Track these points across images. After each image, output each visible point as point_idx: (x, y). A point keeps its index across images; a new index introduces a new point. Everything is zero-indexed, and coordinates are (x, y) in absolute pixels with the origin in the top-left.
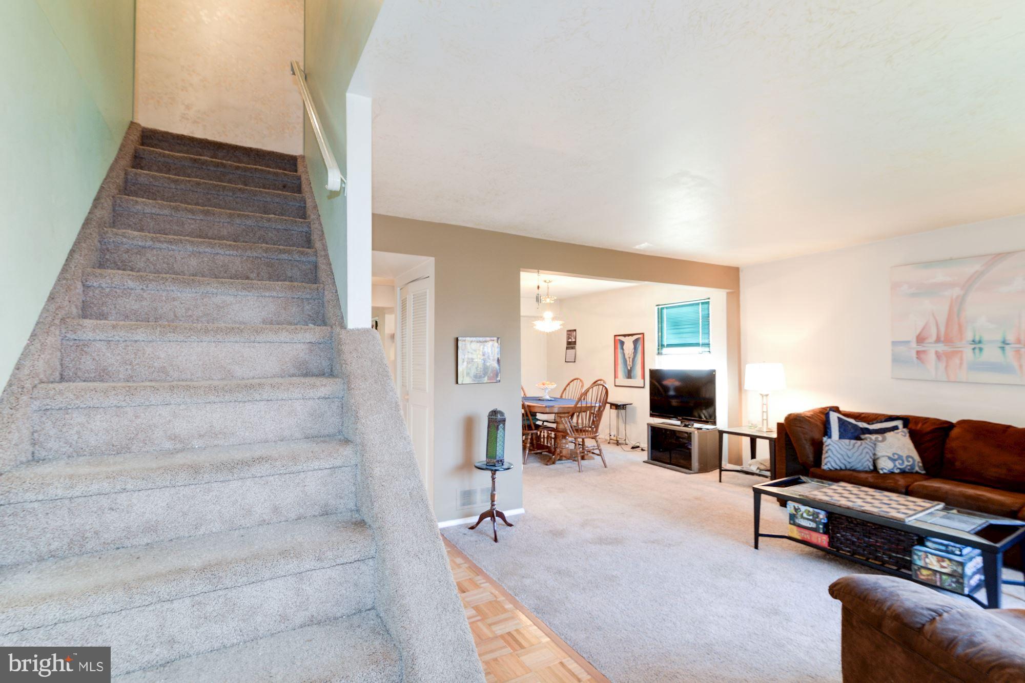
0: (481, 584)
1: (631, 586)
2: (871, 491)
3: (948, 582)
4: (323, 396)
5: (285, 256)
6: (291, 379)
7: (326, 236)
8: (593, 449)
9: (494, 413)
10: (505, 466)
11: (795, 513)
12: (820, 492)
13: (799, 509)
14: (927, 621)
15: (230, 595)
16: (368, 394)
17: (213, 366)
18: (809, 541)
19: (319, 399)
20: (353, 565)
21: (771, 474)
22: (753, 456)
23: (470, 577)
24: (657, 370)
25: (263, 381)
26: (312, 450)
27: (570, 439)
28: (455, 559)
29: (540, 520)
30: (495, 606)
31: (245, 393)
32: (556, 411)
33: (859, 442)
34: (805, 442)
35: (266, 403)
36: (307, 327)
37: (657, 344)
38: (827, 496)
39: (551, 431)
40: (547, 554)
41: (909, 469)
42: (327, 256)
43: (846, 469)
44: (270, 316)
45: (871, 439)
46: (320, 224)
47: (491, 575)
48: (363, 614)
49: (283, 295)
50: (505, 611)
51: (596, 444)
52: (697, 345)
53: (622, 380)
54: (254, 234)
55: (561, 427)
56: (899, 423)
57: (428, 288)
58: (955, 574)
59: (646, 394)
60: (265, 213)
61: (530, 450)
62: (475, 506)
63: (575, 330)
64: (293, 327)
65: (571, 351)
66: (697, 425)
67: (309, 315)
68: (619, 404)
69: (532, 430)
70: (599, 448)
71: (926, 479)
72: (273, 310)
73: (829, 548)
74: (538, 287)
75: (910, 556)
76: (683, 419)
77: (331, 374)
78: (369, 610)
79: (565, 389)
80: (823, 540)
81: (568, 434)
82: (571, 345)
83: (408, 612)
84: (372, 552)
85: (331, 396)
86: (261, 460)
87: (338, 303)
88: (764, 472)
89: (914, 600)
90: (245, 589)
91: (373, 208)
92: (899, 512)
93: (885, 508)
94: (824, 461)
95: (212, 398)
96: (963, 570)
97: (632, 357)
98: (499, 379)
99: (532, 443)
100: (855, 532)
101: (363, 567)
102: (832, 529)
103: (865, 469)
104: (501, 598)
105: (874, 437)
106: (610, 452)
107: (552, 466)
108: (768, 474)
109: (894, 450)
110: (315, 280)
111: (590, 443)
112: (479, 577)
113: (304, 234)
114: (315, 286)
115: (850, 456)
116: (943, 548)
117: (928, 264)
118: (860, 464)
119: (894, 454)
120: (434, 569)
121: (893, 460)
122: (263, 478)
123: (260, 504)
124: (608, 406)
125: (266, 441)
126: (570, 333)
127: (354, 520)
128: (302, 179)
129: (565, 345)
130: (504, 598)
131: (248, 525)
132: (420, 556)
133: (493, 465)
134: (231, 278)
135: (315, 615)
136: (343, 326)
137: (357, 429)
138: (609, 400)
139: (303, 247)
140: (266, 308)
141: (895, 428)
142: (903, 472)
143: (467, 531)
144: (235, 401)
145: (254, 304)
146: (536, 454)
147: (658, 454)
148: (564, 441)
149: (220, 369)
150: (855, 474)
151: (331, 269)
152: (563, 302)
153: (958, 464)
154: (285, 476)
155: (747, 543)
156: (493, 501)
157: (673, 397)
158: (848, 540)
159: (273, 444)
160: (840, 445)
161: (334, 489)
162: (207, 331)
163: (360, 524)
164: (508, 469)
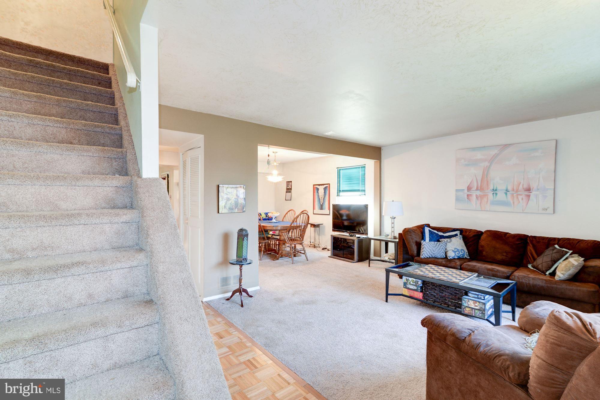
0: (232, 332)
1: (319, 327)
2: (443, 268)
3: (478, 313)
4: (125, 221)
5: (99, 130)
6: (102, 210)
7: (128, 117)
8: (300, 251)
9: (241, 230)
10: (248, 262)
11: (406, 282)
12: (419, 270)
13: (409, 279)
14: (467, 335)
15: (54, 354)
16: (156, 220)
17: (43, 201)
18: (413, 296)
19: (122, 223)
20: (144, 328)
21: (395, 261)
22: (387, 252)
23: (226, 329)
24: (337, 205)
25: (81, 212)
26: (116, 256)
27: (287, 245)
28: (217, 319)
29: (269, 292)
30: (241, 345)
31: (67, 220)
32: (279, 229)
33: (439, 243)
34: (412, 243)
35: (83, 226)
36: (114, 176)
37: (337, 190)
38: (422, 272)
39: (276, 240)
40: (272, 312)
41: (462, 256)
42: (129, 130)
43: (432, 258)
44: (88, 169)
45: (445, 241)
46: (125, 109)
47: (239, 327)
48: (151, 359)
49: (97, 155)
50: (247, 347)
51: (302, 248)
52: (358, 191)
53: (317, 211)
54: (77, 114)
55: (282, 238)
56: (458, 232)
57: (200, 154)
58: (481, 309)
59: (331, 218)
60: (85, 100)
61: (264, 252)
62: (229, 286)
63: (291, 182)
64: (104, 176)
65: (289, 194)
66: (357, 236)
67: (116, 169)
68: (316, 224)
69: (265, 240)
70: (304, 250)
71: (469, 261)
72: (90, 165)
73: (423, 299)
74: (269, 155)
75: (461, 301)
76: (350, 232)
77: (132, 207)
78: (155, 356)
79: (285, 216)
80: (420, 295)
81: (286, 242)
82: (289, 190)
83: (180, 355)
84: (157, 319)
85: (130, 221)
86: (78, 264)
87: (136, 161)
88: (392, 260)
89: (462, 325)
90: (65, 350)
91: (159, 101)
92: (456, 279)
93: (450, 277)
94: (421, 254)
95: (42, 223)
96: (485, 307)
97: (323, 197)
98: (244, 210)
99: (265, 248)
100: (436, 290)
101: (151, 329)
102: (424, 289)
103: (441, 257)
104: (245, 340)
105: (446, 240)
106: (310, 252)
107: (277, 261)
108: (394, 261)
109: (455, 247)
110: (121, 146)
111: (299, 247)
112: (231, 329)
113: (113, 115)
114: (121, 150)
115: (434, 251)
116: (476, 296)
117: (474, 149)
118: (439, 255)
119: (455, 249)
120: (197, 327)
121: (455, 252)
122: (81, 276)
123: (78, 293)
124: (309, 225)
125: (84, 251)
126: (288, 183)
127: (145, 300)
128: (112, 79)
129: (285, 190)
130: (246, 340)
131: (70, 307)
132: (189, 320)
133: (241, 261)
134: (59, 143)
135: (118, 362)
136: (139, 175)
137: (147, 242)
138: (309, 222)
139: (113, 124)
140: (85, 164)
141: (456, 235)
142: (459, 258)
143: (225, 301)
144: (60, 225)
145: (75, 161)
146: (268, 254)
147: (336, 252)
148: (284, 246)
149: (49, 204)
150: (436, 260)
151: (131, 138)
152: (284, 165)
153: (484, 253)
154: (96, 274)
155: (382, 299)
156: (240, 283)
157: (345, 220)
158: (432, 295)
159: (89, 253)
160: (430, 245)
161: (132, 281)
162: (38, 178)
163: (150, 302)
164: (250, 263)
